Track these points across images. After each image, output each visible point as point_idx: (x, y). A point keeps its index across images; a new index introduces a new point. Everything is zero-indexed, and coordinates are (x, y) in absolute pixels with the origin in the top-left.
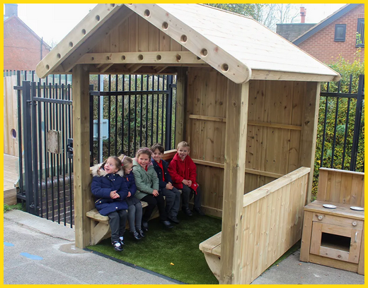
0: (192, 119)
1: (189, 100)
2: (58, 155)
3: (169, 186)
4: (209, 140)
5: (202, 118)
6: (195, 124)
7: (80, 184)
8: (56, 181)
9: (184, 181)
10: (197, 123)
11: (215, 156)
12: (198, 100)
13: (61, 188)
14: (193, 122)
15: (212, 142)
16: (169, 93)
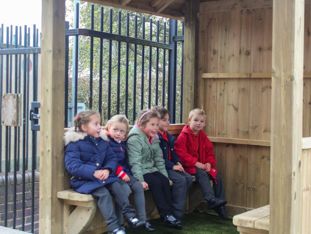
0: (206, 80)
1: (201, 54)
2: (16, 128)
3: (178, 167)
4: (231, 108)
5: (221, 76)
6: (210, 87)
7: (49, 147)
8: (11, 176)
9: (199, 165)
10: (214, 85)
11: (241, 130)
12: (215, 52)
13: (20, 187)
14: (208, 83)
15: (236, 109)
16: (172, 48)
